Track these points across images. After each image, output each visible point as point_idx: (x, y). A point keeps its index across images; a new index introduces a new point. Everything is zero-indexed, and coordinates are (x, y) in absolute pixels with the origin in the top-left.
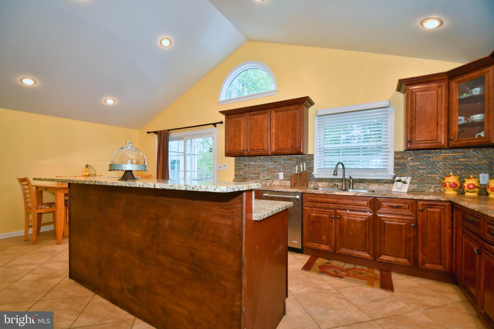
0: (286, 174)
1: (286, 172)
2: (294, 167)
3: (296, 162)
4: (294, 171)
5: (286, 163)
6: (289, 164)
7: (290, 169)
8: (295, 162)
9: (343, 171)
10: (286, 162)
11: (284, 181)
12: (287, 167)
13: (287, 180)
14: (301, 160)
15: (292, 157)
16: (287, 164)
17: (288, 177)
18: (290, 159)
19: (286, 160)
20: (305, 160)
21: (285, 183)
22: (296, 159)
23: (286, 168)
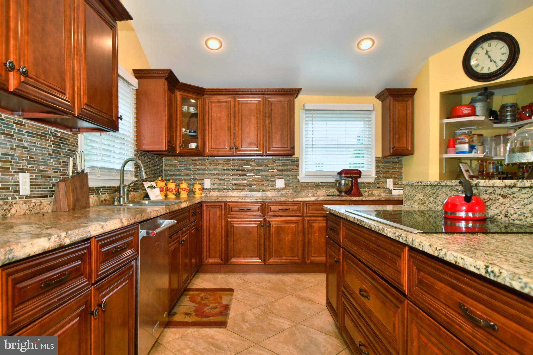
0: (35, 179)
1: (36, 173)
2: (49, 160)
3: (53, 146)
4: (50, 169)
5: (34, 146)
6: (41, 151)
7: (44, 165)
8: (51, 146)
9: (120, 174)
10: (35, 143)
11: (34, 200)
12: (38, 158)
13: (39, 197)
14: (61, 143)
15: (46, 131)
16: (36, 149)
17: (40, 188)
18: (43, 136)
19: (34, 137)
20: (67, 144)
21: (40, 205)
22: (53, 139)
23: (34, 161)
